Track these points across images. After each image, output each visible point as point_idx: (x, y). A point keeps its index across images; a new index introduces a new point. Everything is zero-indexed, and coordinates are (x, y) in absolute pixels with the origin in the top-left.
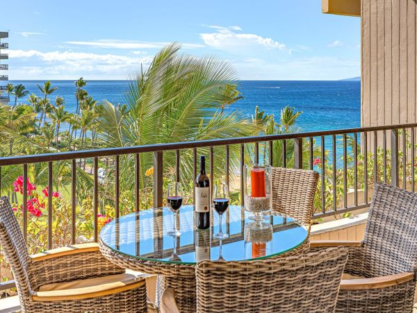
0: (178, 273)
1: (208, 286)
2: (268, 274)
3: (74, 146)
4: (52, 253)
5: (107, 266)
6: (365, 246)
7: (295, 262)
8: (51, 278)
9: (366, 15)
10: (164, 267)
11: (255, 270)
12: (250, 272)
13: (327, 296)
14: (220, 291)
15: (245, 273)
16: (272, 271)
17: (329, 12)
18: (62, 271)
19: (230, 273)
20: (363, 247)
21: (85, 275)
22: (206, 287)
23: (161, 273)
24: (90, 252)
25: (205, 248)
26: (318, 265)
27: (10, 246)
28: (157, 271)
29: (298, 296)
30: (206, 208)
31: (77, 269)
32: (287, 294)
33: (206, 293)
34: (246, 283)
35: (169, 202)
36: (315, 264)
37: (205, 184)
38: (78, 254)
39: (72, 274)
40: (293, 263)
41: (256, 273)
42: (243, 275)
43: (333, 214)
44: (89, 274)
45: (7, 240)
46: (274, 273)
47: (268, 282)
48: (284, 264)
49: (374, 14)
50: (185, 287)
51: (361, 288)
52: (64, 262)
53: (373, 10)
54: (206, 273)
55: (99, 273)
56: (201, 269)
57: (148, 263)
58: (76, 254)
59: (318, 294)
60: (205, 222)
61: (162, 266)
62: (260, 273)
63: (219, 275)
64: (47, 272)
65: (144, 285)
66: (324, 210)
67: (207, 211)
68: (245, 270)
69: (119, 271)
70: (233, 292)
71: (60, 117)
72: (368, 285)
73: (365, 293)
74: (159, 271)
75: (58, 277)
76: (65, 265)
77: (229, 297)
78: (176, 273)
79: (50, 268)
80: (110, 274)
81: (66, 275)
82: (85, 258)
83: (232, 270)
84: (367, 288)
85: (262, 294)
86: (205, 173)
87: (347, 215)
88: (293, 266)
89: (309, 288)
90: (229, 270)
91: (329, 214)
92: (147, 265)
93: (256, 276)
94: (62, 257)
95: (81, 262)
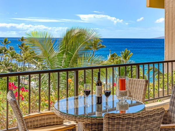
0: (91, 121)
1: (109, 123)
2: (133, 118)
3: (19, 70)
4: (31, 115)
5: (55, 121)
6: (169, 112)
7: (144, 114)
8: (31, 126)
9: (167, 8)
10: (85, 119)
11: (128, 117)
12: (126, 118)
13: (156, 128)
14: (113, 125)
15: (124, 118)
16: (134, 117)
17: (150, 7)
18: (36, 123)
19: (118, 118)
20: (168, 112)
21: (46, 125)
22: (108, 124)
23: (84, 121)
24: (48, 115)
25: (100, 112)
26: (153, 115)
27: (18, 110)
28: (82, 120)
29: (144, 128)
30: (100, 95)
31: (43, 122)
32: (140, 127)
33: (108, 126)
34: (124, 122)
35: (85, 92)
36: (152, 114)
37: (100, 84)
38: (43, 115)
39: (40, 124)
40: (143, 114)
41: (128, 118)
42: (123, 119)
43: (153, 99)
44: (47, 124)
45: (17, 107)
46: (135, 118)
47: (133, 122)
48: (139, 114)
49: (171, 8)
50: (93, 129)
51: (168, 128)
52: (37, 119)
53: (170, 6)
54: (107, 118)
55: (52, 124)
56: (106, 116)
57: (78, 117)
58: (42, 116)
59: (152, 127)
60: (100, 101)
61: (84, 118)
62: (130, 118)
63: (113, 119)
64: (29, 124)
65: (75, 128)
66: (149, 98)
67: (101, 96)
68: (124, 117)
69: (61, 123)
70: (118, 126)
71: (12, 56)
72: (171, 126)
73: (170, 130)
74: (83, 120)
75: (34, 126)
76: (37, 121)
77: (117, 128)
78: (90, 121)
79: (31, 122)
80: (57, 124)
81: (37, 125)
82: (46, 117)
83: (118, 117)
84: (171, 128)
85: (130, 127)
86: (100, 80)
87: (159, 100)
88: (143, 115)
89: (149, 125)
90: (117, 116)
91: (151, 100)
92: (77, 118)
93: (128, 119)
94: (35, 117)
95: (44, 119)
